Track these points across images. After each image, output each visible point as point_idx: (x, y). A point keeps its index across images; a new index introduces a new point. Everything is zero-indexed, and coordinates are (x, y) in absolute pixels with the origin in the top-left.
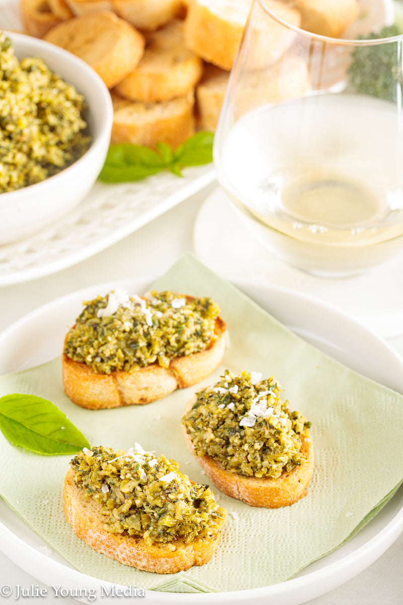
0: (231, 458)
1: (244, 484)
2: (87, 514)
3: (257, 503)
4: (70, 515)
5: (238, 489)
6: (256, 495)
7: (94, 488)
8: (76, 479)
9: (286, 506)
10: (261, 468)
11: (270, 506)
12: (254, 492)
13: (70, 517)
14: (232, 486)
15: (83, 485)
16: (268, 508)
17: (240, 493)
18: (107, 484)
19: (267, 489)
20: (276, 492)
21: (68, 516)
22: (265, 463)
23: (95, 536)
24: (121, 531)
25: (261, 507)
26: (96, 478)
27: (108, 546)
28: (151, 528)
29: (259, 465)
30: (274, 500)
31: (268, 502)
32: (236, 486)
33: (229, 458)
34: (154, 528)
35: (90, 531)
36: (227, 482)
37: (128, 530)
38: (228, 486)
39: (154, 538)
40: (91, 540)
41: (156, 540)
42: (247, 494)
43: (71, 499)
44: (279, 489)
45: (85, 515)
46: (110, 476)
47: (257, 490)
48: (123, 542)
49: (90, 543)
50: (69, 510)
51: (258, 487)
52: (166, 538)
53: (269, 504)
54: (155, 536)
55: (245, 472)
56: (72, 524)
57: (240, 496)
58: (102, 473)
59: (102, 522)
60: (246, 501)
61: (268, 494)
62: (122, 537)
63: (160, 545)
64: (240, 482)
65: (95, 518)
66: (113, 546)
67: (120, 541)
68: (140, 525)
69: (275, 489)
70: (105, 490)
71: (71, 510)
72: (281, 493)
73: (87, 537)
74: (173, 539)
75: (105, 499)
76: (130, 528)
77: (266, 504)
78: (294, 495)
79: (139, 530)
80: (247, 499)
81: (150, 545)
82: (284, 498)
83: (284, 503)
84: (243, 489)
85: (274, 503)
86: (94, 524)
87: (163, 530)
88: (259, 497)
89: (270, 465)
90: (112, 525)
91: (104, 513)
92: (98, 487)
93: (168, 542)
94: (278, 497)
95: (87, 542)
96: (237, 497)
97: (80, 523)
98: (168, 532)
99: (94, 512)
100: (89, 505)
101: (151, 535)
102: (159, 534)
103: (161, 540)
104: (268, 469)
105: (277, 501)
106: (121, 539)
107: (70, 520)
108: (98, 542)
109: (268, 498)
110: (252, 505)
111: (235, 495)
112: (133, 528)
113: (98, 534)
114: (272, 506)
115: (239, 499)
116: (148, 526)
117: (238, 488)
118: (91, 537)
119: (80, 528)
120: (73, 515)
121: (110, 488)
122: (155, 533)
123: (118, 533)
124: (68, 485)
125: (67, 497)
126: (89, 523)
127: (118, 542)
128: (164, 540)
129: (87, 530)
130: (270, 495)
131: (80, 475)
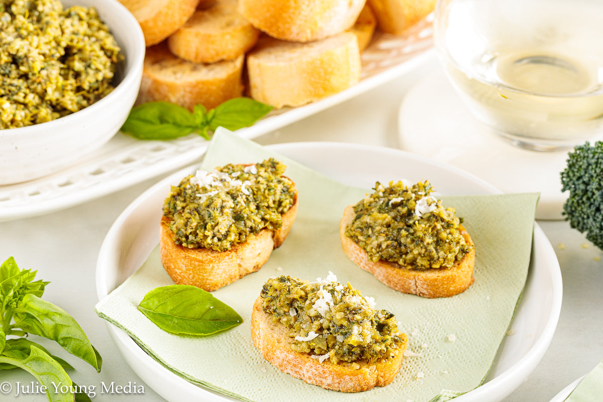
0: (406, 256)
1: (422, 277)
2: (275, 336)
3: (435, 293)
4: (258, 338)
5: (416, 284)
6: (435, 285)
7: (282, 312)
8: (265, 305)
9: (459, 293)
10: (438, 259)
11: (447, 295)
12: (432, 284)
13: (258, 341)
14: (410, 281)
15: (271, 310)
16: (445, 297)
17: (417, 287)
18: (295, 308)
19: (445, 278)
20: (452, 280)
21: (256, 340)
22: (441, 253)
23: (282, 356)
24: (308, 351)
25: (439, 297)
26: (284, 302)
27: (295, 366)
28: (337, 347)
29: (436, 256)
30: (451, 289)
31: (445, 291)
32: (414, 281)
33: (404, 256)
34: (340, 347)
35: (278, 352)
36: (405, 278)
37: (314, 349)
38: (405, 283)
39: (339, 357)
40: (279, 360)
41: (341, 359)
42: (425, 286)
43: (259, 323)
44: (455, 276)
45: (272, 337)
46: (298, 299)
47: (436, 280)
48: (309, 360)
49: (277, 364)
50: (257, 333)
51: (436, 277)
52: (350, 357)
53: (446, 293)
54: (341, 355)
55: (422, 265)
56: (260, 347)
57: (417, 291)
58: (291, 296)
59: (290, 343)
60: (424, 294)
61: (446, 283)
62: (308, 356)
63: (344, 364)
64: (418, 276)
65: (283, 339)
66: (300, 366)
67: (306, 360)
68: (326, 344)
69: (452, 276)
70: (293, 313)
71: (259, 334)
72: (457, 280)
73: (275, 358)
74: (358, 359)
75: (292, 323)
76: (316, 347)
77: (444, 293)
78: (466, 282)
79: (325, 349)
80: (425, 291)
81: (335, 363)
82: (459, 285)
83: (459, 290)
84: (421, 282)
85: (451, 291)
86: (282, 344)
87: (348, 349)
88: (437, 287)
89: (446, 255)
90: (299, 345)
91: (291, 335)
92: (286, 310)
93: (352, 362)
94: (454, 285)
95: (274, 363)
96: (414, 292)
97: (268, 345)
98: (353, 350)
99: (282, 334)
100: (276, 329)
101: (336, 354)
102: (344, 353)
103: (346, 359)
104: (444, 259)
105: (453, 289)
106: (308, 358)
107: (258, 343)
108: (285, 362)
109: (446, 286)
110: (429, 297)
111: (412, 290)
112: (319, 348)
113: (286, 353)
114: (448, 294)
115: (416, 295)
116: (334, 346)
117: (416, 282)
118: (278, 358)
119: (268, 350)
120: (261, 338)
121: (297, 312)
122: (341, 352)
123: (305, 353)
124: (256, 311)
125: (256, 321)
126: (277, 344)
127: (304, 361)
128: (349, 359)
129: (275, 350)
130: (448, 283)
131: (269, 301)
